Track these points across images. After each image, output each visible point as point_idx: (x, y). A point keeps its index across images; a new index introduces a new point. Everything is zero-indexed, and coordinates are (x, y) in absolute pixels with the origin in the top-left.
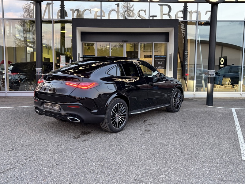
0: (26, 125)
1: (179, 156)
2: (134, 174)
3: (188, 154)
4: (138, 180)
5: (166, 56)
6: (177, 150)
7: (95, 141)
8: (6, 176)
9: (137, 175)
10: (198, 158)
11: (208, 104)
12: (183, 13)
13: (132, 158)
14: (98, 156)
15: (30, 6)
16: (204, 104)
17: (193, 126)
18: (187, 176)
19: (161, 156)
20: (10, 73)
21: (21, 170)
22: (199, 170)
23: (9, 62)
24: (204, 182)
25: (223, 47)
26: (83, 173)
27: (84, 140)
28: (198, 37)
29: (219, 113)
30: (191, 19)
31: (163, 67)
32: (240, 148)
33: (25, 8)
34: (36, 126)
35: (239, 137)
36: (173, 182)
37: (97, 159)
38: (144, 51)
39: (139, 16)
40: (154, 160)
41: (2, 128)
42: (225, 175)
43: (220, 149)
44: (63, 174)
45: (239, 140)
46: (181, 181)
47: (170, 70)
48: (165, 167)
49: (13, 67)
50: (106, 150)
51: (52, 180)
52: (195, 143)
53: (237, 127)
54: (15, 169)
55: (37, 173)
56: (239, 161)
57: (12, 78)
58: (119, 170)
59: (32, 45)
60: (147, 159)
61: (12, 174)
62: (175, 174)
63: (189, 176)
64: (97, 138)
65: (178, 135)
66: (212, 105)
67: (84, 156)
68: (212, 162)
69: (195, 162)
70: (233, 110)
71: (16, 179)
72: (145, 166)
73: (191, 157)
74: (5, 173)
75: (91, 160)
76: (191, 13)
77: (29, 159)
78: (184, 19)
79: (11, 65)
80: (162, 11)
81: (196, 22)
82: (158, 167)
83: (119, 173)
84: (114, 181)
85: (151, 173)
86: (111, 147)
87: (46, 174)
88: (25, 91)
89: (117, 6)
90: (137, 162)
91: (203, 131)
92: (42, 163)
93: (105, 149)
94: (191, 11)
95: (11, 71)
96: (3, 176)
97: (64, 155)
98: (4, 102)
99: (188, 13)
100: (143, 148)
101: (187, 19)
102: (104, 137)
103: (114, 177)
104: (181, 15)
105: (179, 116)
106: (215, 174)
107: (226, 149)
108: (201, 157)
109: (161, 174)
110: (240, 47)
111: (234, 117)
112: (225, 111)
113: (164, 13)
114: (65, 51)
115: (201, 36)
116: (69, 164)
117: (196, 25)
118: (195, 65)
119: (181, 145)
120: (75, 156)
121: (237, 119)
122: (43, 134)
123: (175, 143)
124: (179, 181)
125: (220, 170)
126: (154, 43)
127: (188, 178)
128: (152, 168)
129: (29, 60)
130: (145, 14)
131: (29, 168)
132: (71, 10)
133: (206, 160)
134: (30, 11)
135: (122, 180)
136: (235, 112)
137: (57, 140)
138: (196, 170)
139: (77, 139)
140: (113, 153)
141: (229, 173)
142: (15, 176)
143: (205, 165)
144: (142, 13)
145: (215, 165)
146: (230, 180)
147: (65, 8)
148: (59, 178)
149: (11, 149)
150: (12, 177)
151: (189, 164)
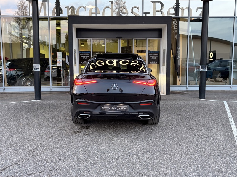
0: (26, 121)
1: (177, 149)
2: (136, 167)
3: (186, 147)
4: (140, 174)
5: (159, 51)
6: (175, 143)
7: (95, 135)
8: (11, 171)
9: (139, 168)
10: (196, 151)
11: (200, 97)
12: (175, 10)
13: (133, 152)
14: (100, 150)
15: (24, 3)
16: (197, 97)
17: (188, 119)
18: (186, 169)
19: (160, 149)
20: (7, 69)
21: (25, 165)
22: (198, 162)
23: (6, 59)
24: (204, 174)
25: (212, 41)
26: (86, 167)
27: (84, 135)
28: (190, 32)
29: (212, 106)
30: (183, 15)
31: (157, 62)
32: (235, 140)
33: (19, 5)
34: (36, 122)
35: (233, 129)
36: (174, 175)
37: (99, 153)
38: (137, 47)
39: (132, 12)
40: (154, 153)
41: (3, 124)
42: (224, 167)
43: (216, 141)
44: (67, 169)
45: (234, 133)
46: (181, 174)
47: (164, 65)
48: (165, 160)
49: (10, 63)
50: (107, 144)
51: (56, 175)
52: (192, 136)
53: (230, 120)
54: (19, 165)
55: (41, 168)
56: (235, 153)
57: (9, 74)
58: (120, 163)
59: (27, 41)
60: (147, 152)
61: (16, 170)
62: (175, 167)
63: (189, 168)
64: (97, 132)
65: (174, 128)
66: (204, 98)
67: (85, 151)
68: (210, 154)
69: (193, 154)
70: (225, 102)
71: (21, 174)
72: (145, 159)
73: (189, 149)
74: (9, 169)
75: (93, 154)
76: (183, 9)
77: (32, 155)
78: (176, 16)
79: (8, 61)
80: (154, 8)
81: (188, 18)
82: (158, 160)
83: (121, 167)
84: (117, 175)
85: (152, 167)
86: (111, 141)
87: (50, 169)
88: (22, 86)
89: (111, 3)
90: (137, 155)
91: (199, 124)
92: (45, 158)
93: (105, 143)
94: (183, 8)
95: (8, 67)
96: (8, 172)
97: (66, 150)
98: (2, 97)
99: (180, 10)
100: (142, 142)
101: (179, 16)
102: (104, 131)
103: (117, 170)
104: (173, 11)
105: (174, 109)
106: (214, 166)
107: (222, 141)
108: (199, 150)
109: (162, 167)
110: (230, 42)
111: (227, 110)
112: (217, 104)
113: (156, 10)
114: (59, 46)
115: (193, 31)
116: (71, 158)
117: (188, 21)
118: (187, 59)
119: (178, 138)
120: (77, 151)
121: (230, 112)
122: (44, 128)
123: (172, 136)
124: (179, 174)
125: (218, 162)
126: (147, 39)
127: (188, 170)
128: (153, 161)
129: (25, 57)
130: (138, 11)
131: (33, 164)
132: (66, 7)
133: (203, 152)
134: (24, 8)
135: (125, 174)
136: (227, 105)
137: (58, 134)
138: (195, 162)
139: (77, 134)
140: (113, 147)
141: (227, 165)
142: (19, 171)
143: (203, 157)
144: (135, 10)
145: (212, 157)
146: (228, 171)
147: (60, 5)
148: (63, 172)
149: (13, 144)
150: (17, 173)
151: (187, 157)
